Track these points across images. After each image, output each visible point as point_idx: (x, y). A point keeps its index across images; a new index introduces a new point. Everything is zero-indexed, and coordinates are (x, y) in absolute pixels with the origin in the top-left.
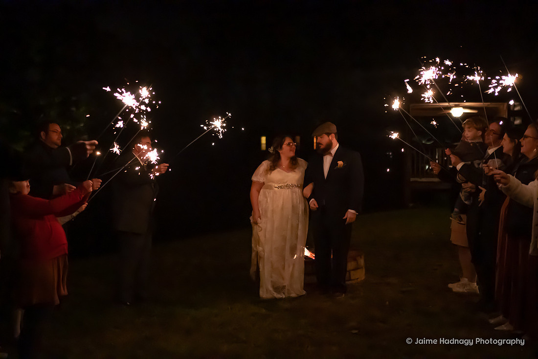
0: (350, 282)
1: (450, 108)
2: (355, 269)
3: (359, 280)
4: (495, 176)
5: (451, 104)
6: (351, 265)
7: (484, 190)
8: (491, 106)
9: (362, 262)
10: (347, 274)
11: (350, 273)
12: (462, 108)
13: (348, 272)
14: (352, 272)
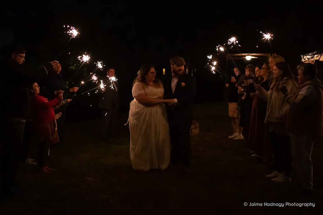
0: (192, 134)
1: (245, 56)
2: (194, 128)
3: (196, 133)
4: (256, 87)
5: (246, 54)
6: (192, 127)
7: (245, 94)
8: (263, 55)
9: (198, 125)
10: (191, 131)
11: (192, 130)
12: (251, 56)
13: (191, 130)
14: (193, 130)
